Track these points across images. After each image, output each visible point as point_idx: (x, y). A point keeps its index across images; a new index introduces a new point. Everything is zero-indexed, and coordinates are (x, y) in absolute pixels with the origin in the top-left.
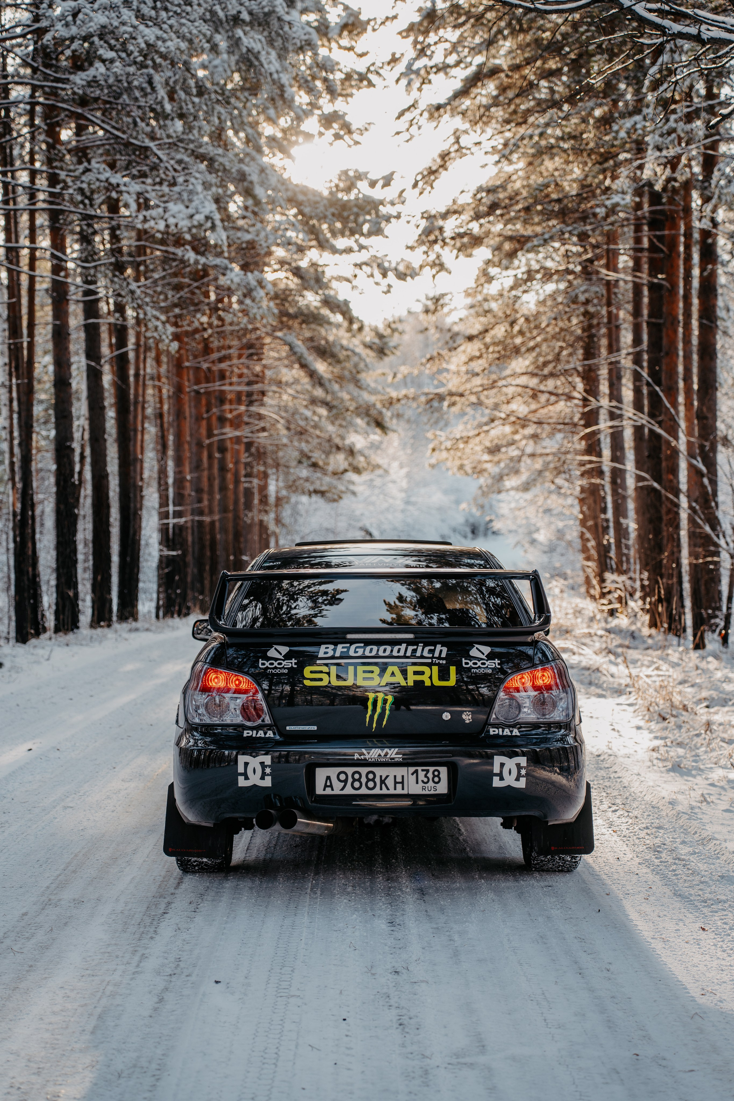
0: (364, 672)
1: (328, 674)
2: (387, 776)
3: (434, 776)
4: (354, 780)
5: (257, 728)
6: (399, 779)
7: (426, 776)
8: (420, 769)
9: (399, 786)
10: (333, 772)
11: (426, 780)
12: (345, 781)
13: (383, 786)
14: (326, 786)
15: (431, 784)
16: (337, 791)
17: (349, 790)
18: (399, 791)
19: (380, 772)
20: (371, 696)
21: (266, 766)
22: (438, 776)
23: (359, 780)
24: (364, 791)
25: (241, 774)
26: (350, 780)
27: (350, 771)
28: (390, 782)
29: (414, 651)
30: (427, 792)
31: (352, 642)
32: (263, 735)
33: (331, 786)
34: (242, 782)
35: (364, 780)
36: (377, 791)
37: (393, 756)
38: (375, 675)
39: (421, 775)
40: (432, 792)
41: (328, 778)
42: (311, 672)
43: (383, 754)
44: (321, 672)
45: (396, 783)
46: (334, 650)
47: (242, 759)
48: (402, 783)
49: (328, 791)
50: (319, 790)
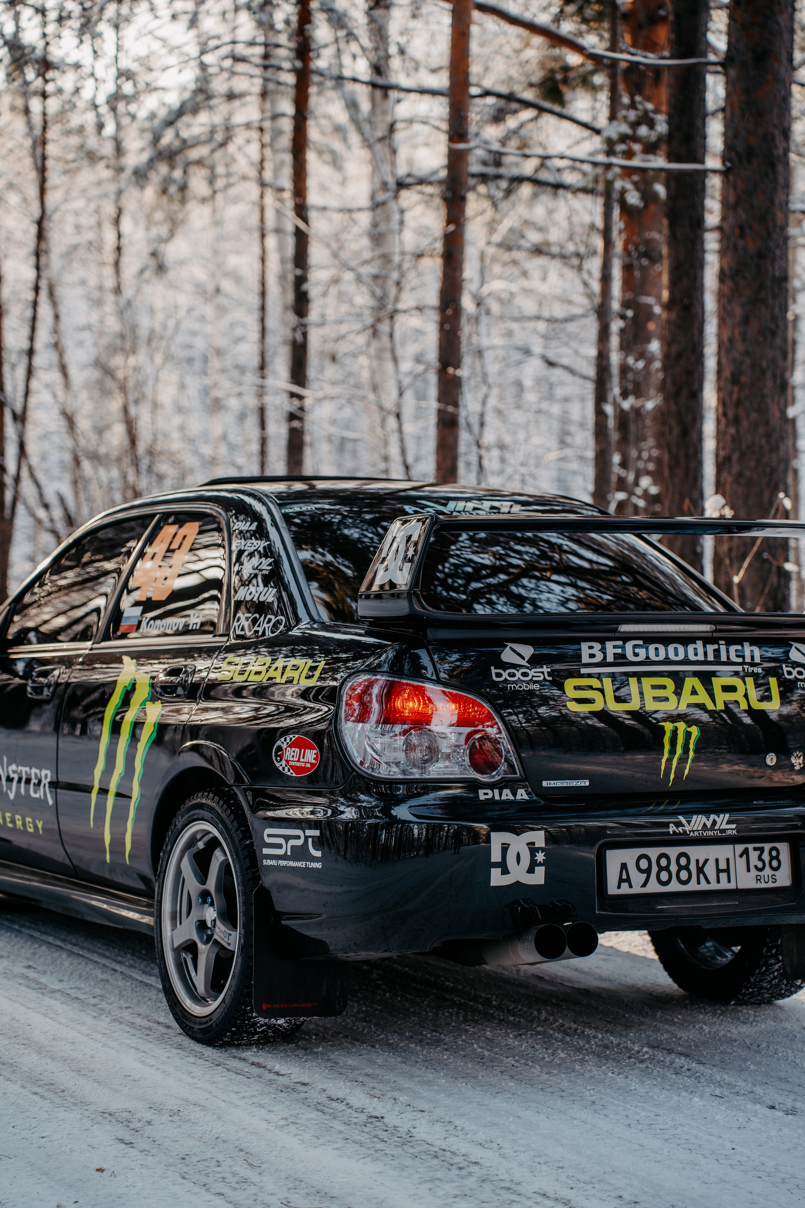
0: (654, 687)
1: (602, 691)
2: (706, 861)
3: (772, 858)
4: (661, 869)
5: (500, 785)
6: (723, 866)
7: (760, 859)
8: (750, 846)
9: (723, 876)
10: (629, 856)
11: (760, 865)
12: (648, 871)
13: (701, 876)
14: (621, 880)
15: (768, 871)
16: (637, 889)
17: (654, 887)
18: (724, 885)
19: (697, 853)
20: (668, 727)
21: (538, 850)
22: (777, 858)
23: (667, 868)
24: (674, 887)
25: (496, 865)
26: (655, 869)
27: (653, 853)
28: (710, 870)
29: (717, 652)
30: (762, 885)
31: (626, 638)
32: (511, 797)
33: (628, 880)
34: (497, 879)
35: (674, 868)
36: (693, 886)
37: (724, 826)
38: (669, 692)
39: (754, 855)
40: (770, 885)
41: (624, 866)
42: (576, 688)
43: (709, 824)
44: (591, 688)
45: (719, 871)
46: (603, 650)
47: (497, 839)
48: (727, 871)
49: (625, 889)
50: (612, 889)
